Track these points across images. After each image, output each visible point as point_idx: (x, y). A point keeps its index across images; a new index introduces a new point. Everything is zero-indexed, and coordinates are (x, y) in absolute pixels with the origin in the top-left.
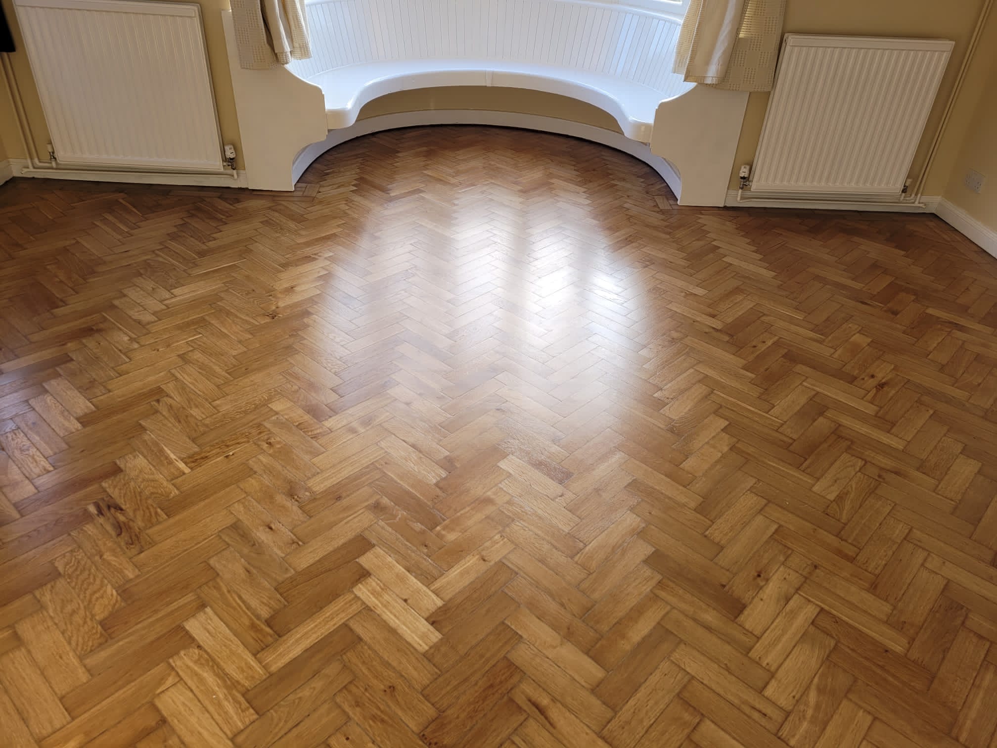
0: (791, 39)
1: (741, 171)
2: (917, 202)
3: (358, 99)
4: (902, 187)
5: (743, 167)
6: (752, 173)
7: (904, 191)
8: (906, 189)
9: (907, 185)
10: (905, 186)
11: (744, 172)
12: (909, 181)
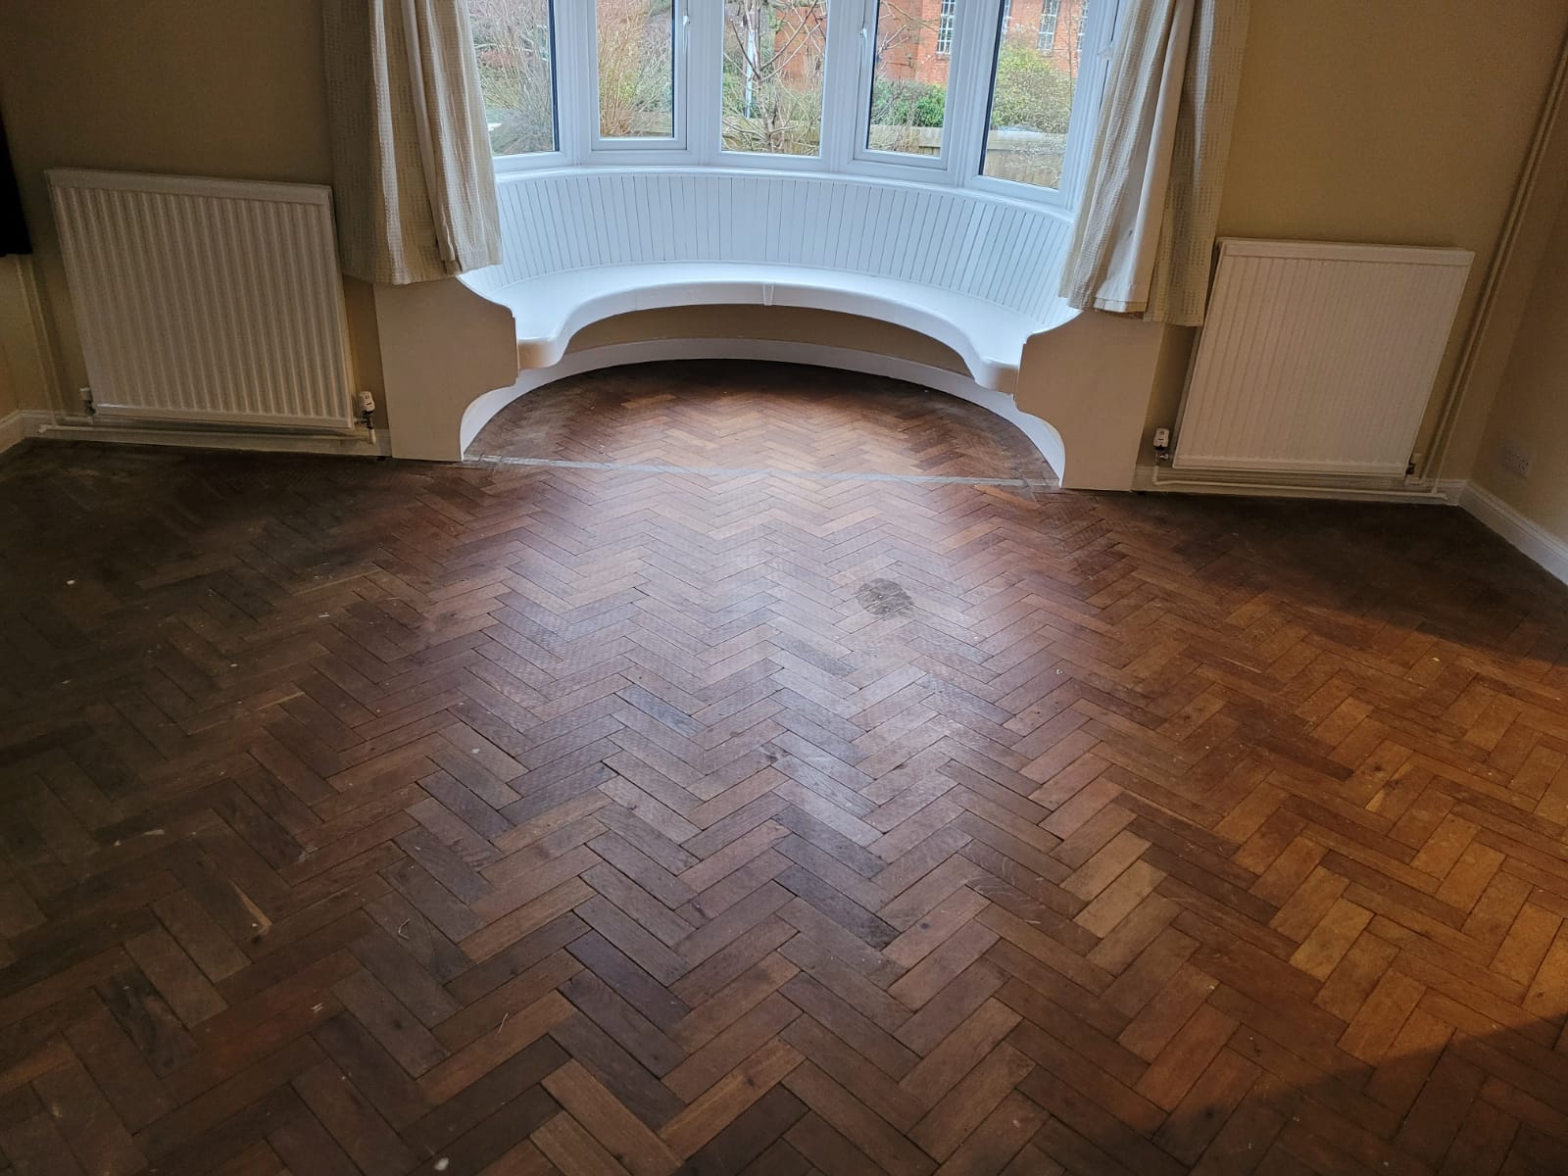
0: (1230, 246)
1: (1156, 438)
2: (1434, 490)
3: (568, 324)
4: (1407, 466)
5: (1158, 432)
6: (1174, 441)
7: (1409, 471)
8: (1413, 468)
9: (1413, 462)
10: (1410, 464)
11: (1162, 439)
12: (1417, 455)
